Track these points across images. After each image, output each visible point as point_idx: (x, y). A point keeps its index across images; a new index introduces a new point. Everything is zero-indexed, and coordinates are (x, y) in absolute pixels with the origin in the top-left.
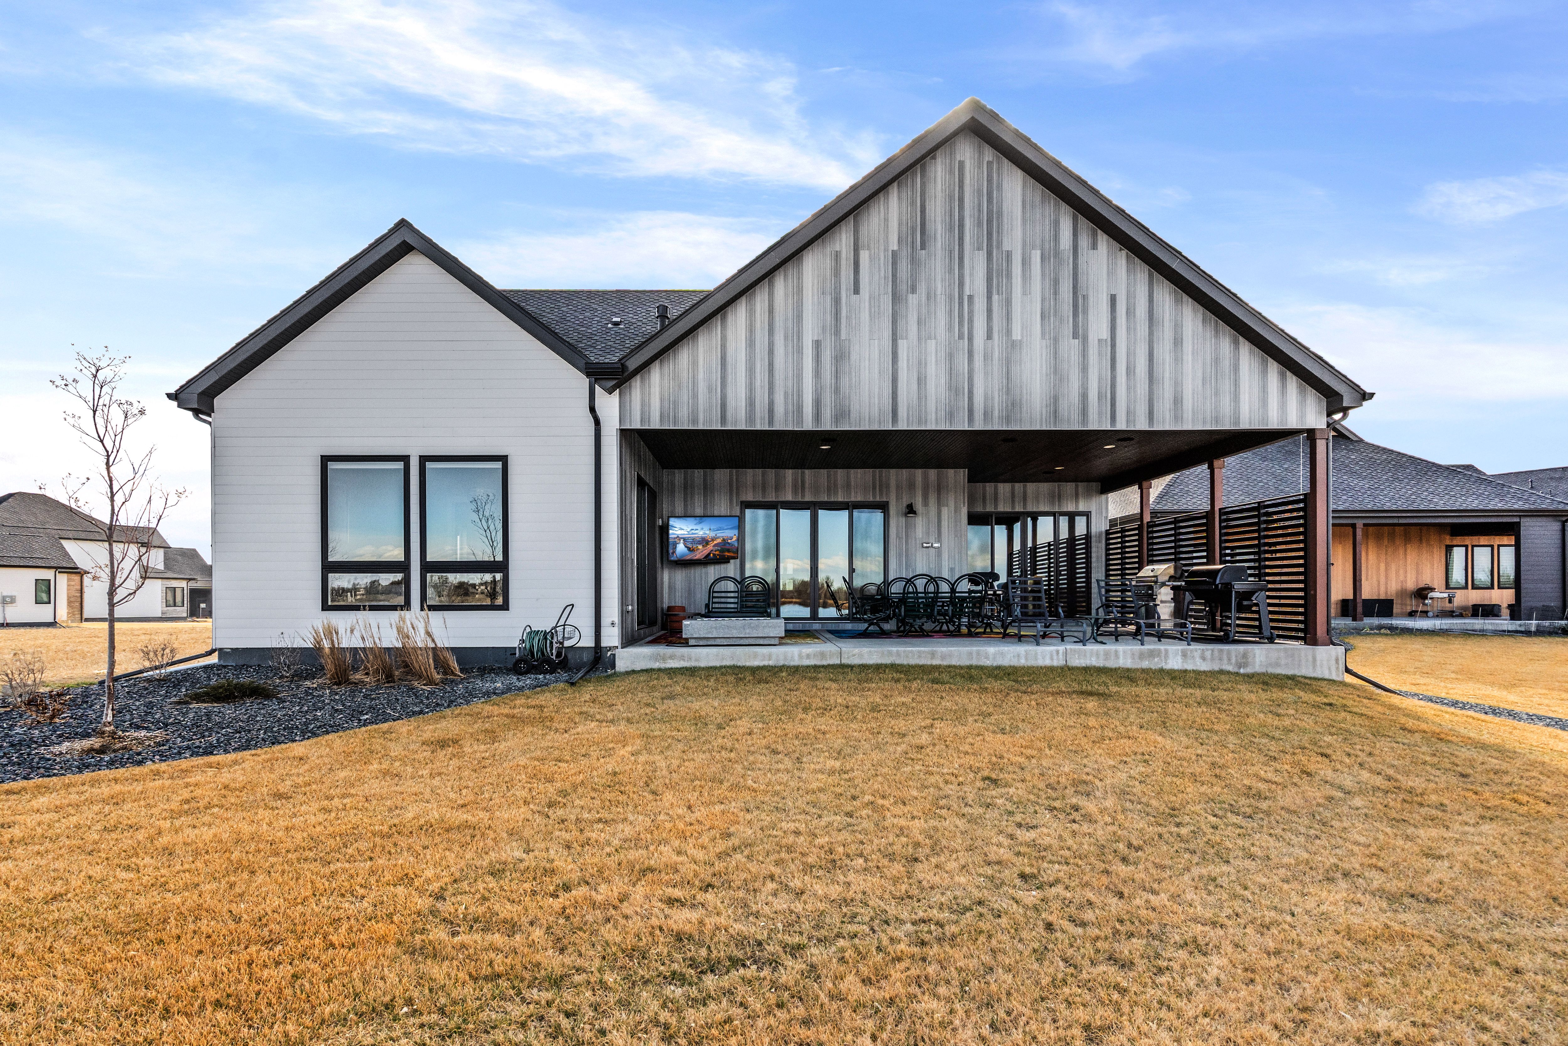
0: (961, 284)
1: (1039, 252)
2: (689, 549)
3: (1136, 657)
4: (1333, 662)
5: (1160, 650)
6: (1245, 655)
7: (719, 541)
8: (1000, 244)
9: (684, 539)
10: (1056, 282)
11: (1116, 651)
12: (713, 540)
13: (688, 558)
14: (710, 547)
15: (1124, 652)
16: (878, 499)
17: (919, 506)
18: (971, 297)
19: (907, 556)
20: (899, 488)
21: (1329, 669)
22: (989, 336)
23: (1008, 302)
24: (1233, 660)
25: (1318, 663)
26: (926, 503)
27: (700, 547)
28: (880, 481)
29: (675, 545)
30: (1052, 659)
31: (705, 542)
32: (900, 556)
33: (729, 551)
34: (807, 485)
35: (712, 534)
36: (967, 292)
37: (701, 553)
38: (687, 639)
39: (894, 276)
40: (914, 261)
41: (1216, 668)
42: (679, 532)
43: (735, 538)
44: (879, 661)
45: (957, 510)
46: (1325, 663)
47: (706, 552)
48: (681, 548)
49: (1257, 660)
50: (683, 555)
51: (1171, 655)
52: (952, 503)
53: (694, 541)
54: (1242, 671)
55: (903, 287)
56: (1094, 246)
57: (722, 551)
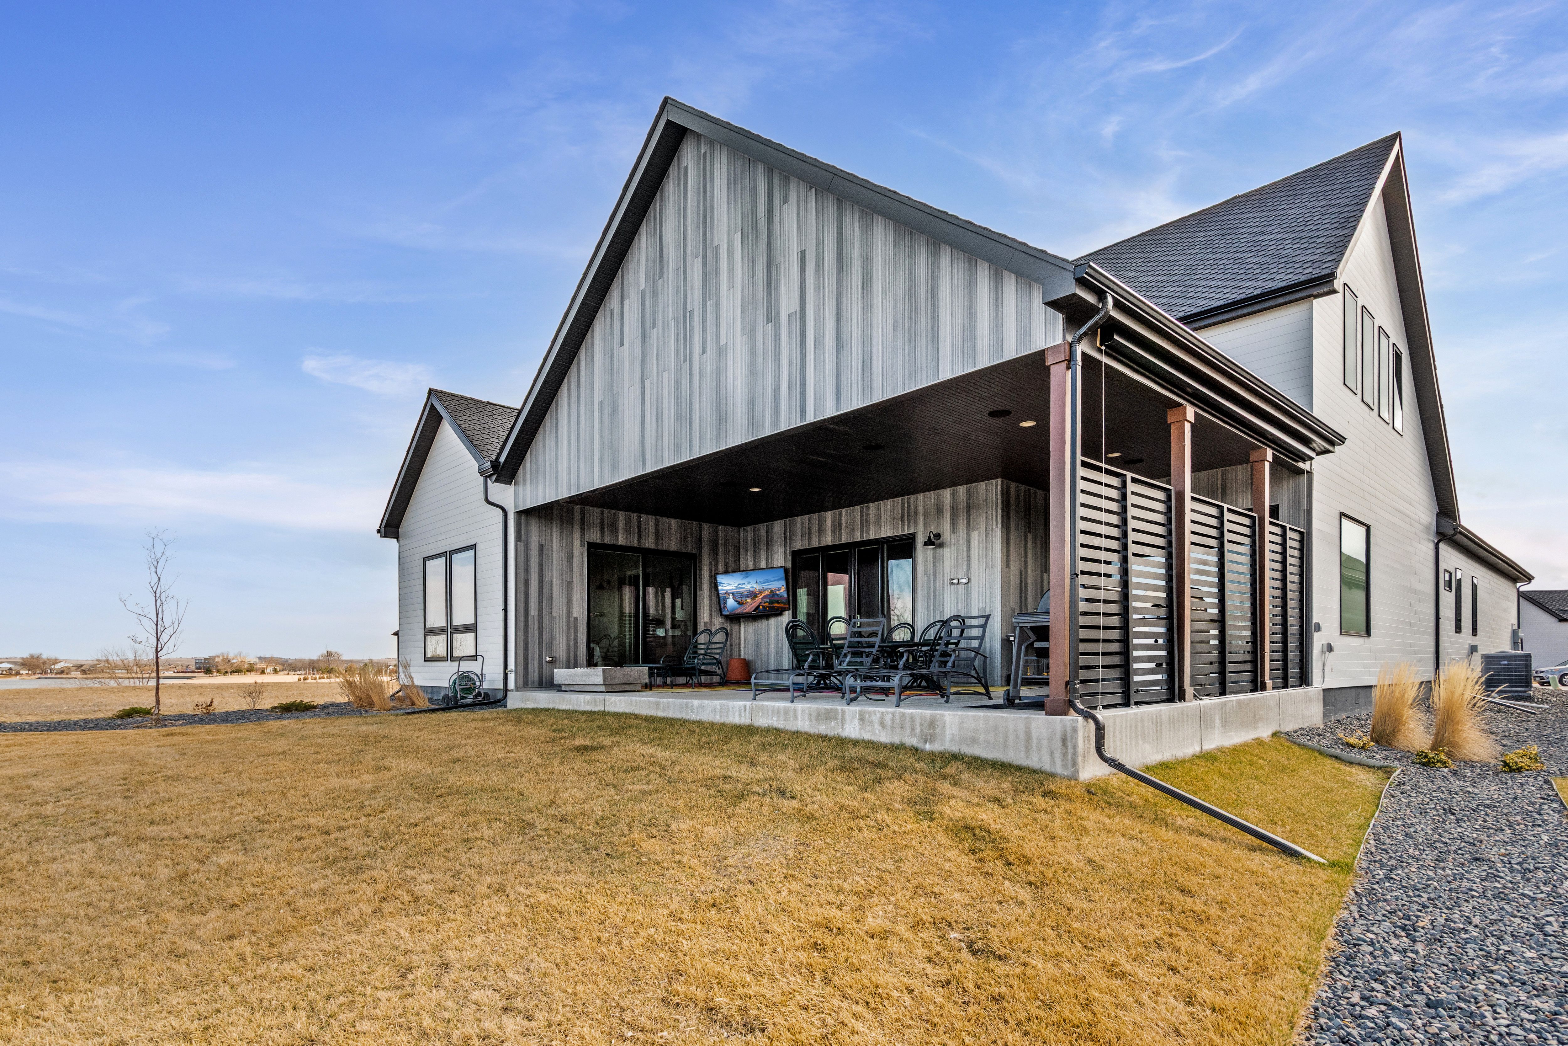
0: (685, 302)
1: (740, 233)
2: (738, 603)
3: (814, 718)
4: (1058, 744)
5: (836, 711)
6: (932, 724)
7: (767, 593)
8: (712, 240)
9: (733, 594)
10: (753, 261)
11: (795, 710)
12: (761, 593)
13: (738, 611)
14: (759, 600)
15: (803, 711)
16: (906, 532)
17: (947, 535)
18: (691, 312)
19: (934, 596)
20: (927, 514)
21: (1052, 754)
22: (704, 351)
23: (717, 305)
24: (918, 731)
25: (1034, 742)
26: (954, 530)
27: (749, 600)
28: (909, 511)
29: (725, 599)
30: (740, 716)
31: (753, 595)
32: (927, 597)
33: (778, 602)
34: (843, 526)
35: (759, 587)
36: (689, 309)
37: (750, 606)
38: (560, 686)
39: (643, 316)
40: (655, 294)
41: (897, 740)
42: (728, 588)
43: (783, 589)
44: (627, 711)
45: (988, 534)
46: (1045, 743)
47: (755, 605)
48: (731, 602)
49: (948, 732)
50: (734, 609)
51: (848, 719)
52: (982, 527)
53: (742, 595)
54: (928, 747)
55: (648, 324)
56: (786, 200)
57: (771, 602)
